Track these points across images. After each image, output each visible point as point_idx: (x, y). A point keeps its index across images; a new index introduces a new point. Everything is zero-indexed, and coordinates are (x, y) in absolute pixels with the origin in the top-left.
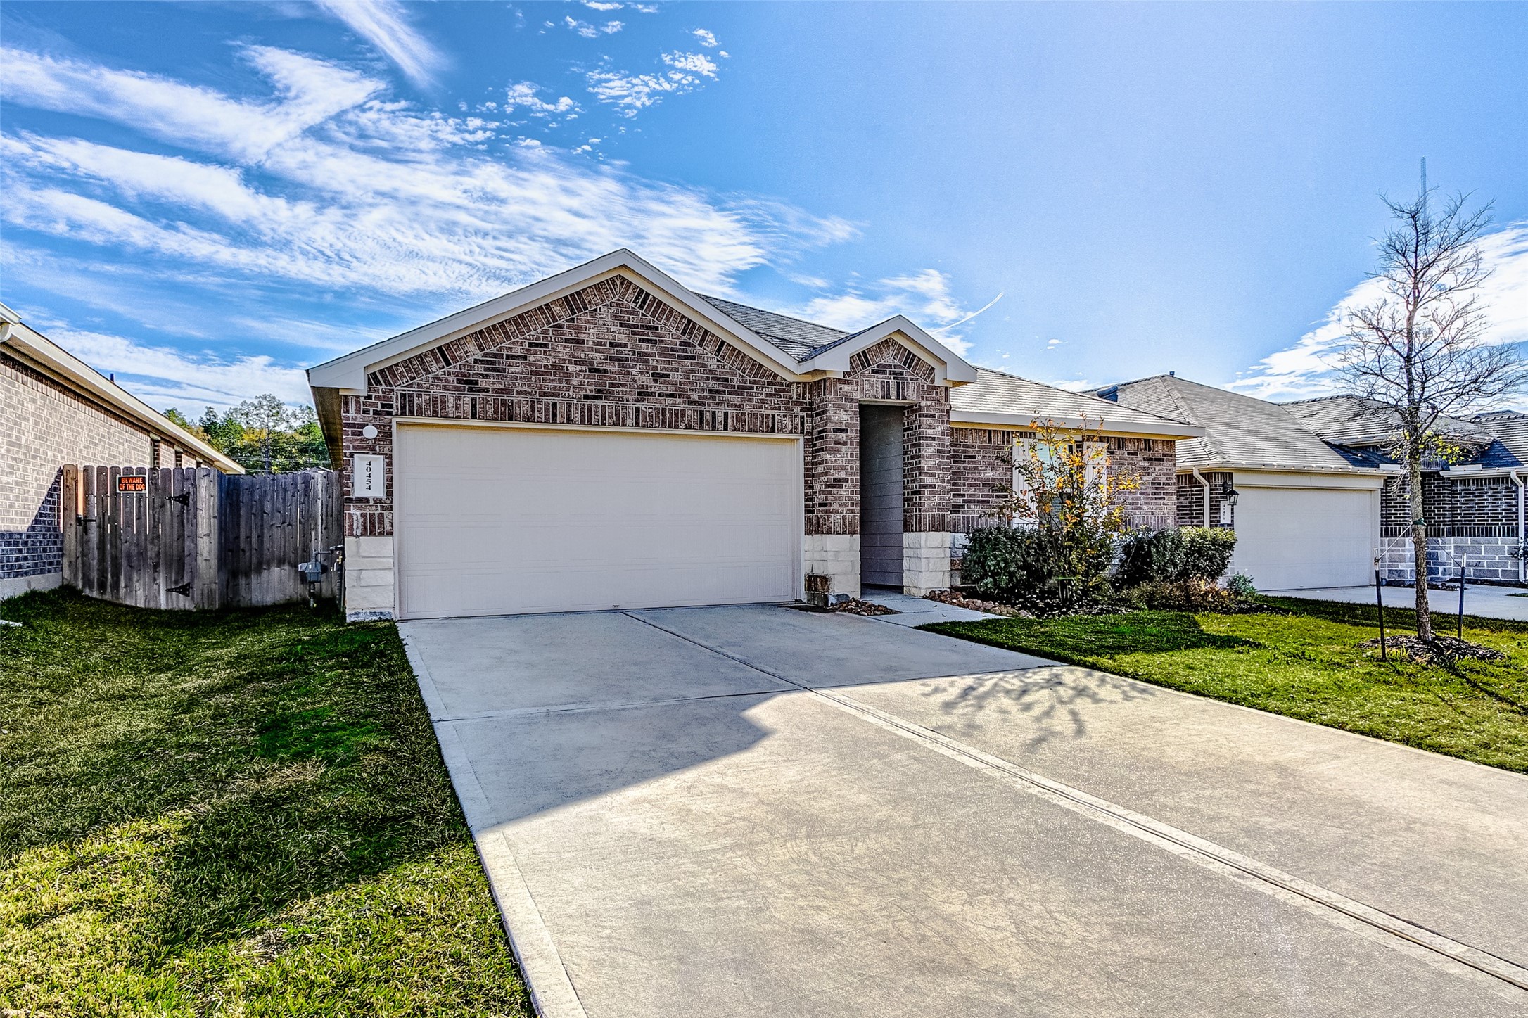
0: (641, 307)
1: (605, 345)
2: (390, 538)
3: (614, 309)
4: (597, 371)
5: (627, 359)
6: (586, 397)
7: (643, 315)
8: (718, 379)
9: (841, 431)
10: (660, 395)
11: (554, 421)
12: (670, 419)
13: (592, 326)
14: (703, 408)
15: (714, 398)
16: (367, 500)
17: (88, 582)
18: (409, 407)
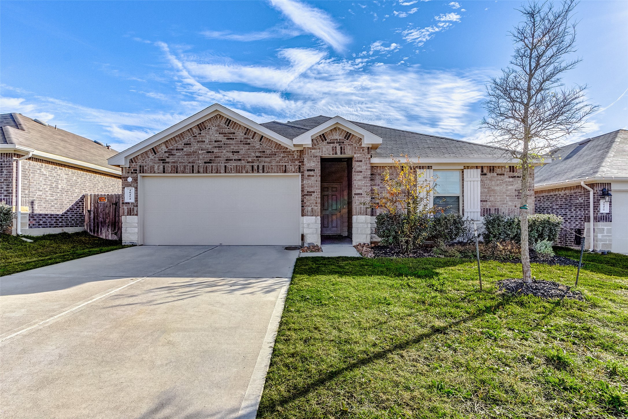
0: (228, 126)
1: (213, 142)
2: (136, 216)
3: (217, 128)
4: (210, 152)
5: (221, 147)
6: (205, 163)
7: (228, 128)
8: (260, 152)
9: (311, 170)
10: (235, 160)
11: (193, 172)
12: (239, 169)
13: (208, 135)
14: (253, 164)
15: (258, 160)
16: (129, 203)
17: (91, 230)
18: (142, 170)
